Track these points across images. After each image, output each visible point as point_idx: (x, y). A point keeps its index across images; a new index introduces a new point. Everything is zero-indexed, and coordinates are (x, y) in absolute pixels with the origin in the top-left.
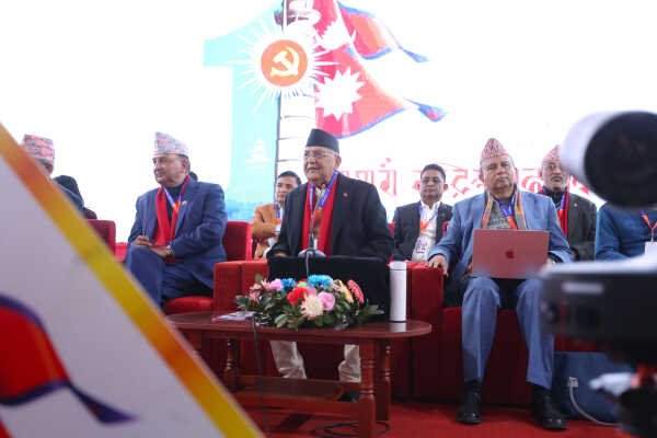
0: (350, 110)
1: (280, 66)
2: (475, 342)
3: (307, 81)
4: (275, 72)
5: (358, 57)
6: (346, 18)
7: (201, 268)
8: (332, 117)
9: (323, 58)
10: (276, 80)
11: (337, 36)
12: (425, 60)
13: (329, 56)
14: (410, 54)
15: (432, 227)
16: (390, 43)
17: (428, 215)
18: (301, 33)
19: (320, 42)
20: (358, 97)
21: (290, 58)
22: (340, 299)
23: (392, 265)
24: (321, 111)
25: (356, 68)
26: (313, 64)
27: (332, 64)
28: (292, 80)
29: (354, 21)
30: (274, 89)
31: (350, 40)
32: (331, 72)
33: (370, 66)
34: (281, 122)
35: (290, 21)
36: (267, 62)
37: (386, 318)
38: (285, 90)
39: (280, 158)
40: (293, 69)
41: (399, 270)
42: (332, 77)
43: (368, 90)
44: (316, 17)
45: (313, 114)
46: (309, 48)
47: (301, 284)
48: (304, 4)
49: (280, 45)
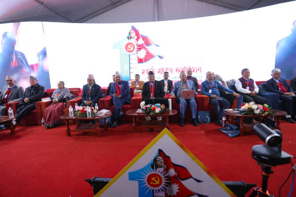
0: (144, 57)
1: (129, 48)
2: (183, 112)
3: (135, 51)
5: (145, 46)
6: (142, 38)
8: (140, 59)
9: (138, 46)
10: (129, 51)
11: (141, 41)
12: (159, 46)
13: (139, 46)
14: (156, 45)
15: (167, 85)
16: (152, 42)
17: (166, 82)
18: (133, 41)
19: (137, 43)
20: (145, 54)
21: (131, 46)
22: (162, 109)
23: (169, 100)
24: (138, 57)
25: (145, 48)
26: (136, 47)
28: (132, 51)
29: (145, 38)
30: (128, 53)
31: (144, 42)
32: (140, 49)
33: (148, 48)
34: (130, 60)
35: (131, 38)
36: (126, 47)
37: (168, 111)
38: (131, 53)
40: (132, 49)
42: (140, 50)
43: (148, 53)
44: (136, 37)
46: (135, 44)
47: (153, 106)
48: (133, 34)
49: (129, 44)
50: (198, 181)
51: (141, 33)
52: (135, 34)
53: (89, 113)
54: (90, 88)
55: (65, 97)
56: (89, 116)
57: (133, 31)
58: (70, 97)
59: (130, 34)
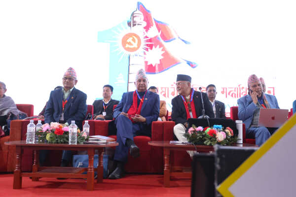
0: (158, 62)
1: (130, 44)
3: (141, 50)
4: (127, 46)
5: (162, 41)
6: (157, 26)
8: (151, 65)
9: (147, 41)
10: (128, 49)
11: (153, 32)
12: (189, 43)
13: (150, 40)
14: (183, 41)
18: (139, 30)
19: (146, 34)
20: (162, 57)
21: (134, 40)
24: (146, 62)
25: (161, 46)
26: (143, 43)
27: (151, 44)
29: (160, 26)
30: (127, 53)
31: (159, 34)
32: (151, 47)
33: (167, 45)
34: (131, 67)
35: (134, 25)
36: (124, 42)
38: (132, 54)
39: (130, 82)
40: (135, 45)
42: (151, 49)
43: (166, 55)
44: (145, 24)
45: (143, 63)
46: (142, 37)
48: (139, 19)
49: (130, 35)
51: (155, 16)
52: (142, 17)
54: (66, 95)
55: (6, 113)
57: (138, 12)
59: (133, 16)
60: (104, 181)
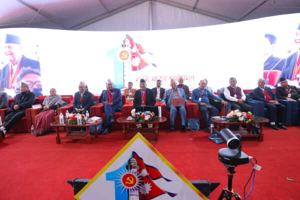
0: (138, 65)
1: (123, 56)
2: (173, 119)
3: (129, 59)
4: (122, 57)
5: (139, 54)
6: (137, 46)
7: (118, 106)
8: (134, 67)
9: (132, 54)
10: (123, 59)
11: (135, 50)
12: (153, 54)
13: (134, 54)
14: (150, 53)
15: (159, 92)
16: (146, 51)
17: (158, 90)
18: (128, 49)
19: (132, 51)
20: (140, 62)
21: (125, 54)
22: (151, 116)
23: (159, 107)
25: (139, 56)
26: (130, 56)
27: (134, 56)
28: (126, 59)
29: (138, 46)
30: (123, 61)
31: (138, 50)
32: (134, 57)
33: (142, 56)
35: (125, 46)
36: (121, 56)
38: (125, 61)
39: (124, 75)
40: (126, 57)
41: (160, 108)
43: (142, 61)
44: (130, 45)
45: (131, 66)
46: (129, 52)
47: (143, 113)
48: (128, 43)
49: (123, 52)
50: (168, 180)
51: (135, 41)
52: (129, 42)
53: (79, 120)
54: (82, 95)
55: (56, 104)
56: (80, 124)
57: (127, 39)
58: (61, 104)
59: (124, 42)
60: (100, 136)
